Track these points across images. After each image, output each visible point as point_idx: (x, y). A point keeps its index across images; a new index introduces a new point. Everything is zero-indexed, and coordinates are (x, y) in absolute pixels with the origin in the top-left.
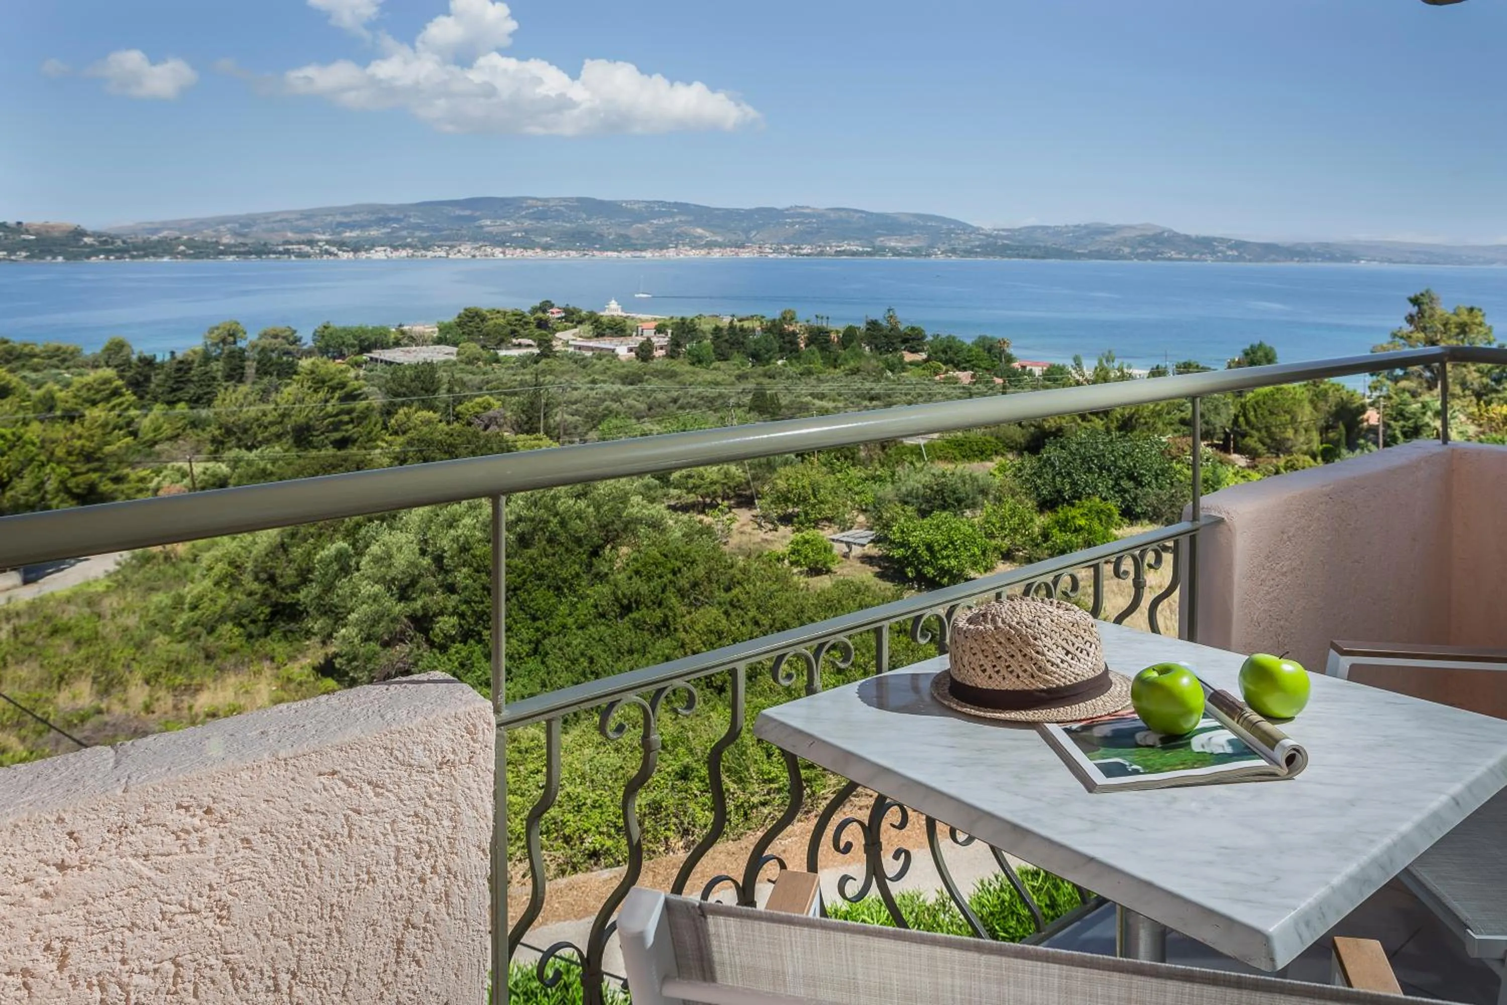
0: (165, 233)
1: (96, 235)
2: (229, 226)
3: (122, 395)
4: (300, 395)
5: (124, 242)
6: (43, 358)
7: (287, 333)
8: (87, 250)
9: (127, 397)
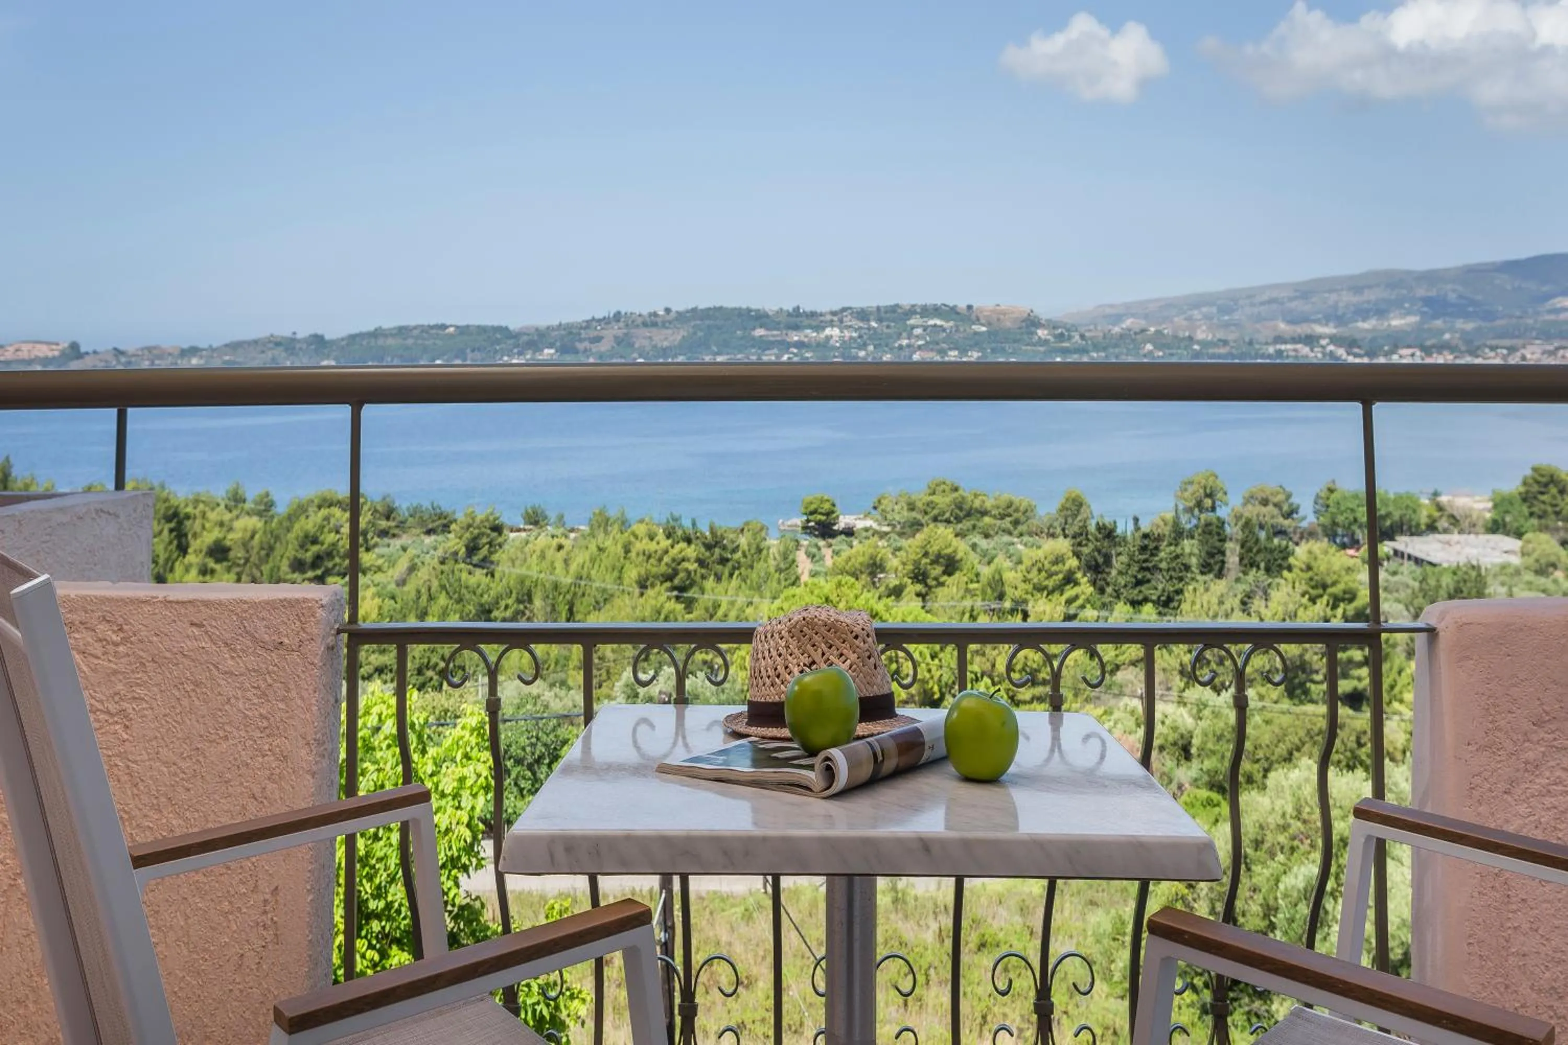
0: (1128, 323)
1: (1052, 325)
2: (1204, 310)
3: (1076, 583)
4: (1291, 607)
5: (1082, 337)
6: (994, 517)
7: (1280, 497)
8: (1042, 349)
9: (1082, 587)
